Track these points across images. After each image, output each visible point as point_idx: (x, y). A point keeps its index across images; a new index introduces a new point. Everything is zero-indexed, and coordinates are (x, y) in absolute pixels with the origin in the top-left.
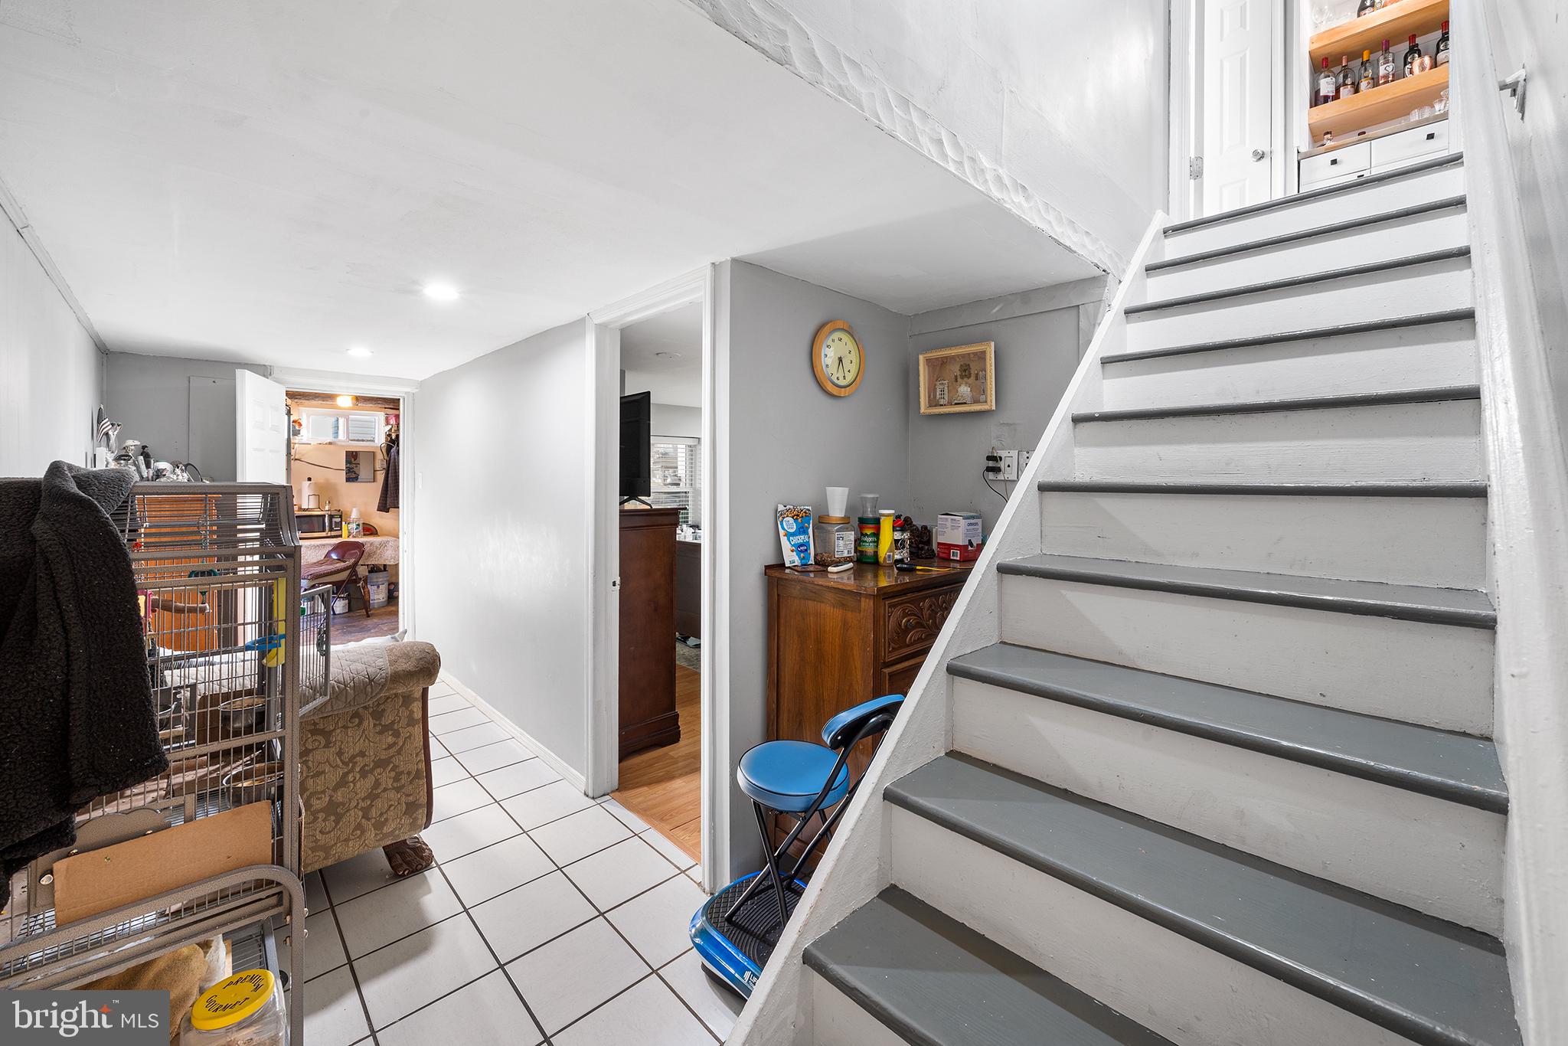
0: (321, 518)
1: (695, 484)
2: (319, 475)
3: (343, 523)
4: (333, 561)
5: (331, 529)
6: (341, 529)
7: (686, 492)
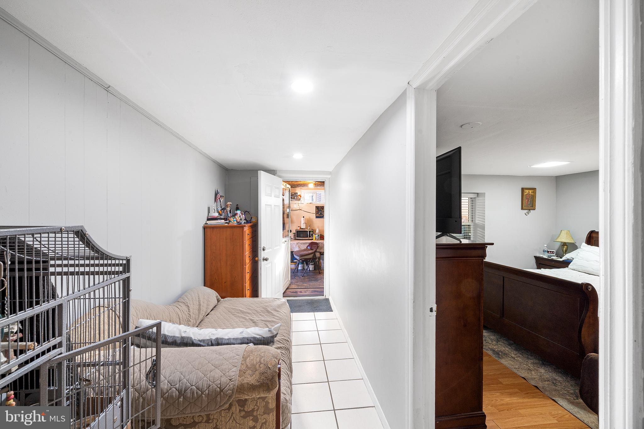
0: (307, 232)
1: (475, 221)
2: (307, 216)
3: (314, 234)
4: (309, 250)
5: (310, 237)
6: (313, 237)
7: (469, 225)
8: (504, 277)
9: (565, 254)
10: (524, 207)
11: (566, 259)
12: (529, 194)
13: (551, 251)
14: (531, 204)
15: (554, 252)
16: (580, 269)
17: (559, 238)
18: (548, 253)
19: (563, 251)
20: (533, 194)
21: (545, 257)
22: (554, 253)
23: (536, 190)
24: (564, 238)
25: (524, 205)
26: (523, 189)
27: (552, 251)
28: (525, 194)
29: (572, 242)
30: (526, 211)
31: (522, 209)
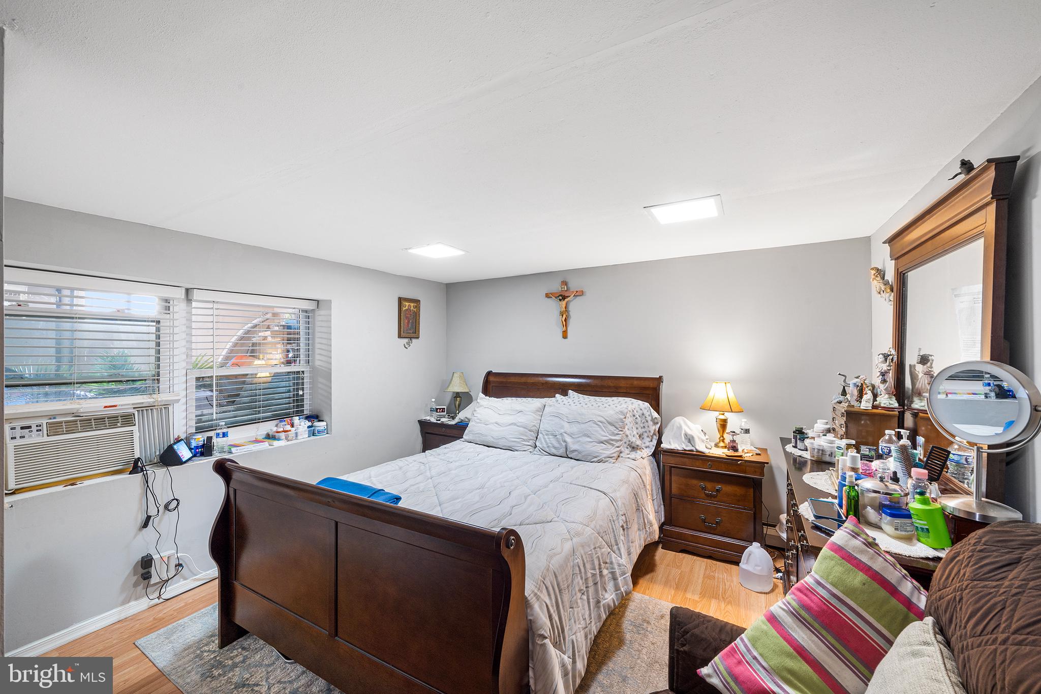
1: (313, 361)
8: (337, 523)
9: (458, 412)
10: (402, 332)
11: (460, 421)
12: (410, 309)
13: (440, 409)
14: (413, 328)
15: (444, 408)
16: (478, 440)
17: (451, 385)
18: (437, 412)
19: (455, 406)
20: (415, 310)
21: (433, 420)
22: (444, 412)
23: (420, 304)
24: (457, 386)
25: (402, 330)
26: (401, 300)
27: (443, 409)
28: (404, 309)
29: (467, 390)
30: (405, 341)
31: (400, 336)
